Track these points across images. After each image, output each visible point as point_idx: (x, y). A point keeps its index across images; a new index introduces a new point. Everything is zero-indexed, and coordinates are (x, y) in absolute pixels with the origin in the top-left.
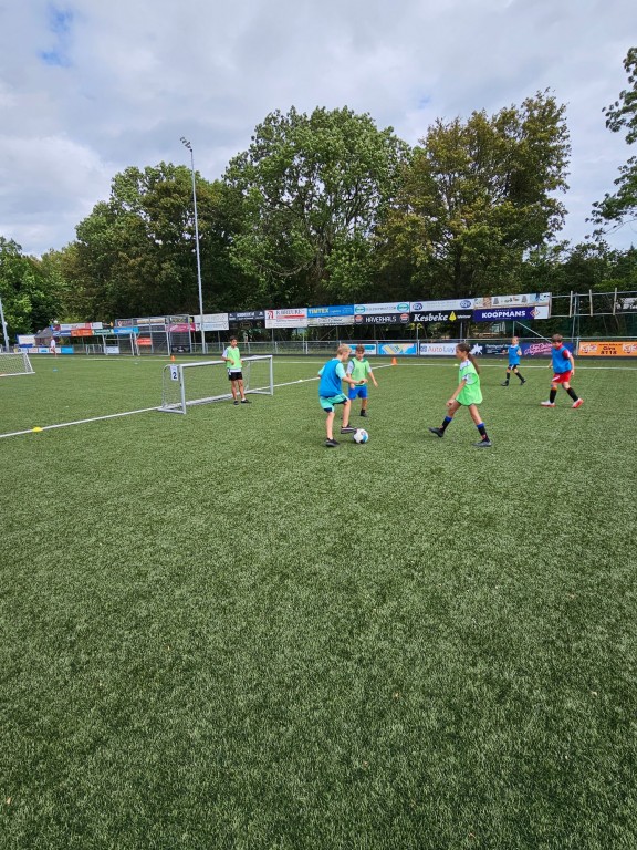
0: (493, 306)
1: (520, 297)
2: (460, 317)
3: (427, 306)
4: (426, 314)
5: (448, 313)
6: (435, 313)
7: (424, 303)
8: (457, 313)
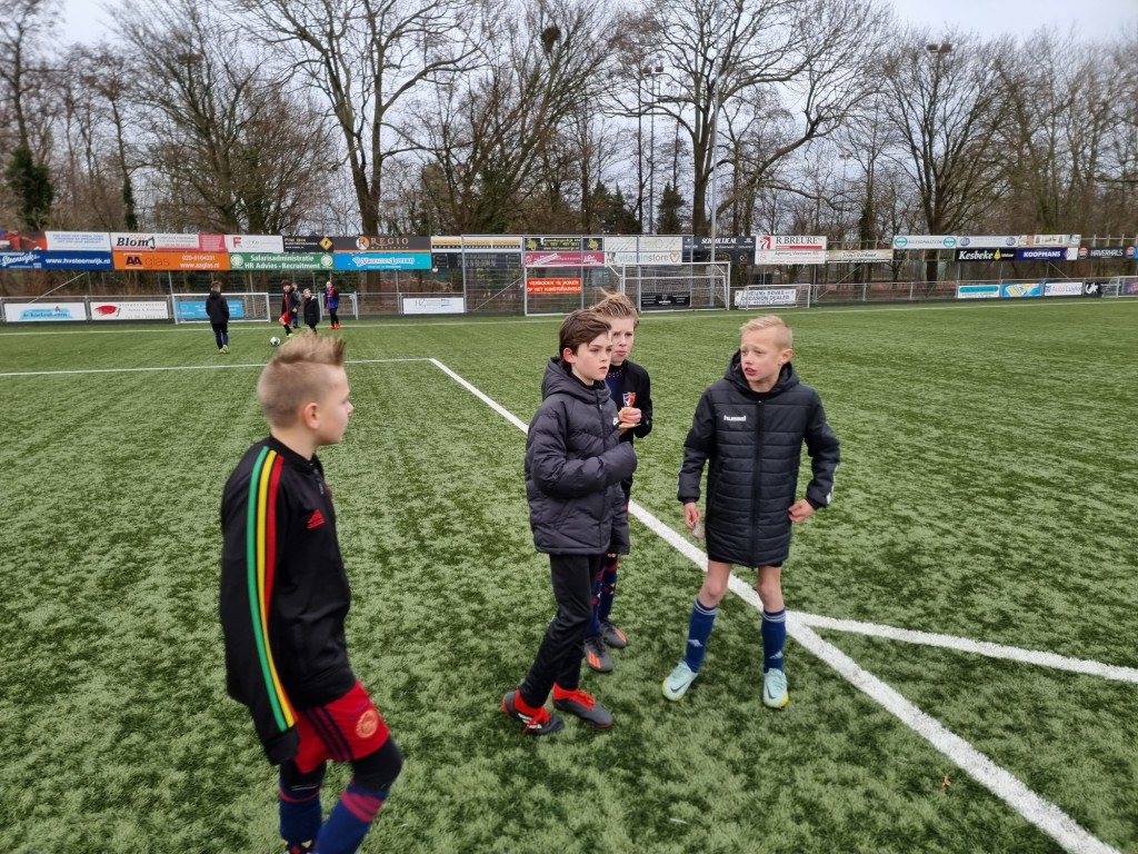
0: (1035, 245)
2: (1005, 255)
4: (971, 251)
5: (992, 250)
6: (981, 250)
7: (971, 238)
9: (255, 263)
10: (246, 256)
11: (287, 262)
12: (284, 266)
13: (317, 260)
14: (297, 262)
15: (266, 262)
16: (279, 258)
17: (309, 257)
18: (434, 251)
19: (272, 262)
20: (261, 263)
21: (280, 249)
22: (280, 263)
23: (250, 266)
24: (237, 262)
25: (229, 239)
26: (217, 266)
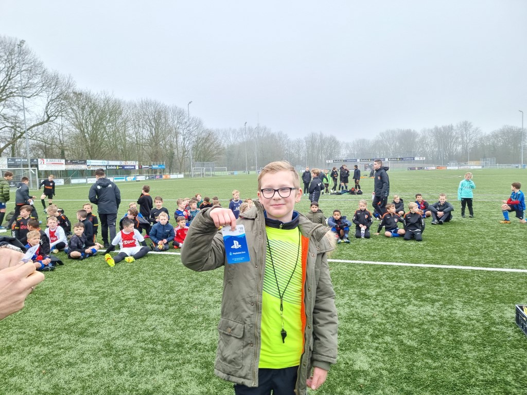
0: (127, 164)
1: (132, 162)
2: (120, 168)
3: (111, 163)
4: (110, 166)
5: (116, 166)
6: (113, 166)
7: (110, 162)
8: (119, 166)
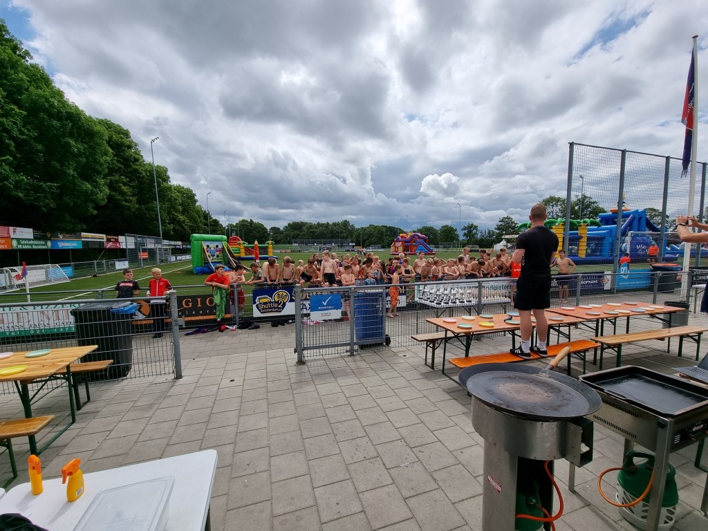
9: (22, 244)
10: (18, 240)
11: (36, 245)
12: (34, 247)
13: (46, 244)
14: (38, 245)
15: (27, 244)
16: (31, 242)
17: (43, 242)
18: (83, 239)
19: (29, 245)
20: (24, 244)
21: (31, 237)
22: (31, 245)
23: (20, 247)
24: (15, 243)
25: (11, 229)
26: (6, 247)
